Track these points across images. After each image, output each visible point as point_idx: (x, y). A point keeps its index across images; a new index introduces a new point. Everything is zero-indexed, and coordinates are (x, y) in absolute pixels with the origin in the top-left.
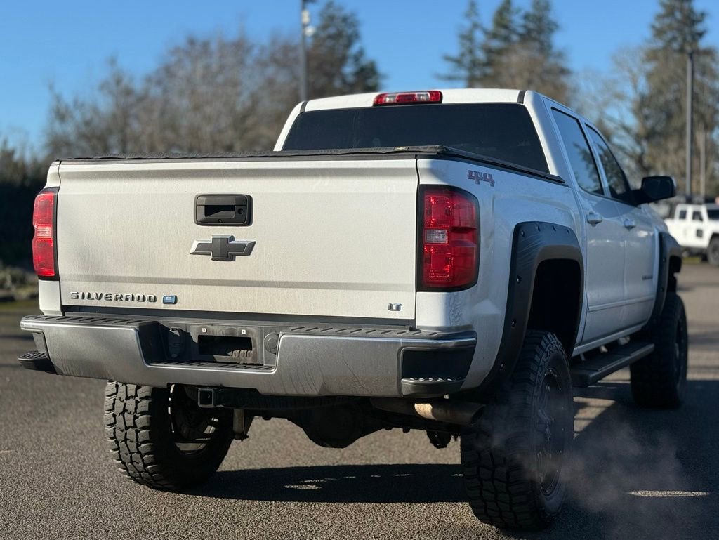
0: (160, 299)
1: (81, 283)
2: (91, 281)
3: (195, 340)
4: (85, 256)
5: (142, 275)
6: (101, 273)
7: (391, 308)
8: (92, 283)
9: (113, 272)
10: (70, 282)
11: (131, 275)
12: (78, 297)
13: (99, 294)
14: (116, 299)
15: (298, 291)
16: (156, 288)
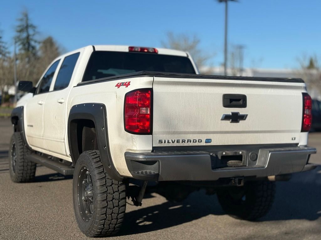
0: (204, 141)
1: (164, 135)
2: (169, 134)
3: (220, 158)
4: (168, 122)
5: (197, 130)
6: (176, 130)
7: (292, 139)
8: (170, 135)
9: (182, 129)
10: (158, 135)
11: (192, 130)
12: (162, 142)
13: (173, 141)
14: (182, 142)
15: (261, 135)
16: (202, 136)
